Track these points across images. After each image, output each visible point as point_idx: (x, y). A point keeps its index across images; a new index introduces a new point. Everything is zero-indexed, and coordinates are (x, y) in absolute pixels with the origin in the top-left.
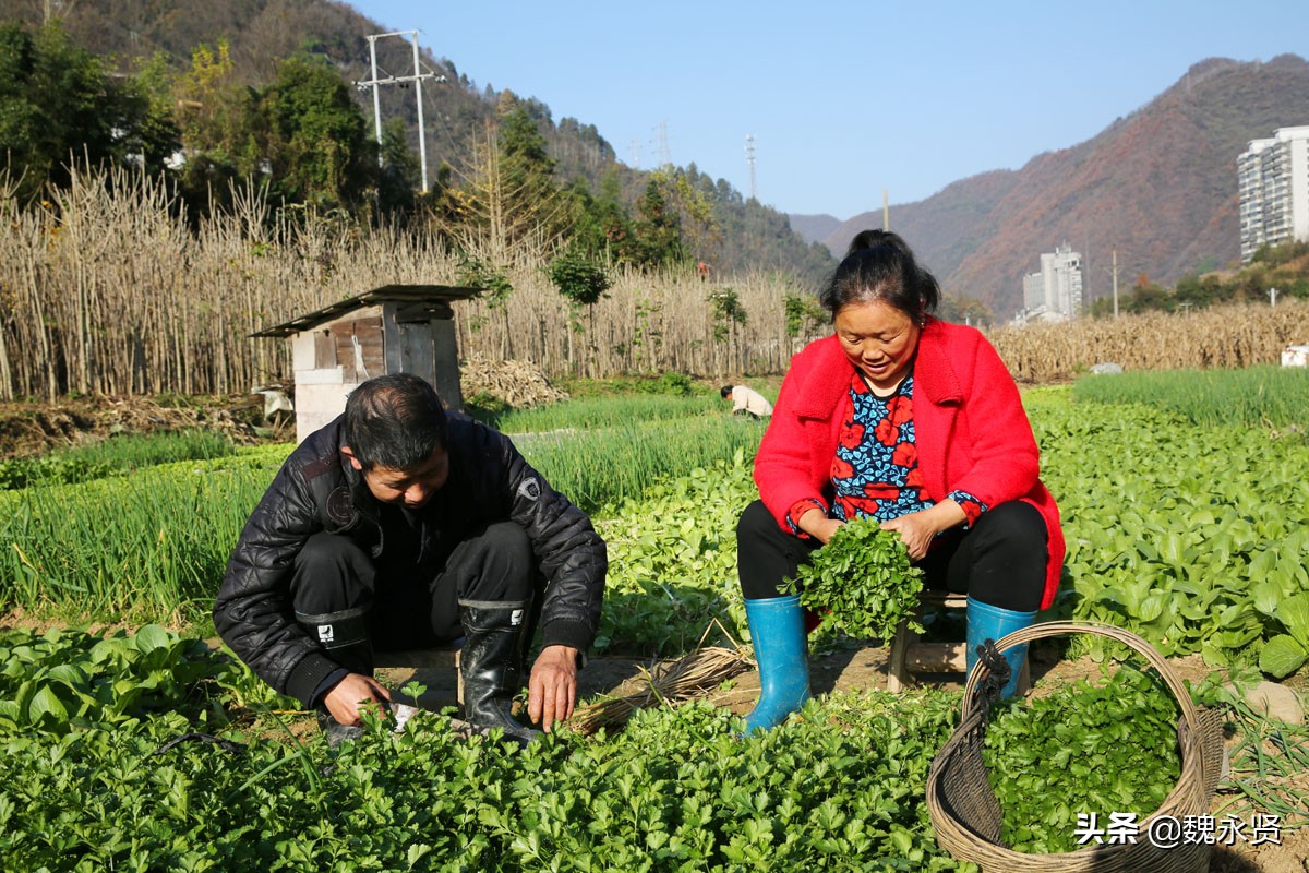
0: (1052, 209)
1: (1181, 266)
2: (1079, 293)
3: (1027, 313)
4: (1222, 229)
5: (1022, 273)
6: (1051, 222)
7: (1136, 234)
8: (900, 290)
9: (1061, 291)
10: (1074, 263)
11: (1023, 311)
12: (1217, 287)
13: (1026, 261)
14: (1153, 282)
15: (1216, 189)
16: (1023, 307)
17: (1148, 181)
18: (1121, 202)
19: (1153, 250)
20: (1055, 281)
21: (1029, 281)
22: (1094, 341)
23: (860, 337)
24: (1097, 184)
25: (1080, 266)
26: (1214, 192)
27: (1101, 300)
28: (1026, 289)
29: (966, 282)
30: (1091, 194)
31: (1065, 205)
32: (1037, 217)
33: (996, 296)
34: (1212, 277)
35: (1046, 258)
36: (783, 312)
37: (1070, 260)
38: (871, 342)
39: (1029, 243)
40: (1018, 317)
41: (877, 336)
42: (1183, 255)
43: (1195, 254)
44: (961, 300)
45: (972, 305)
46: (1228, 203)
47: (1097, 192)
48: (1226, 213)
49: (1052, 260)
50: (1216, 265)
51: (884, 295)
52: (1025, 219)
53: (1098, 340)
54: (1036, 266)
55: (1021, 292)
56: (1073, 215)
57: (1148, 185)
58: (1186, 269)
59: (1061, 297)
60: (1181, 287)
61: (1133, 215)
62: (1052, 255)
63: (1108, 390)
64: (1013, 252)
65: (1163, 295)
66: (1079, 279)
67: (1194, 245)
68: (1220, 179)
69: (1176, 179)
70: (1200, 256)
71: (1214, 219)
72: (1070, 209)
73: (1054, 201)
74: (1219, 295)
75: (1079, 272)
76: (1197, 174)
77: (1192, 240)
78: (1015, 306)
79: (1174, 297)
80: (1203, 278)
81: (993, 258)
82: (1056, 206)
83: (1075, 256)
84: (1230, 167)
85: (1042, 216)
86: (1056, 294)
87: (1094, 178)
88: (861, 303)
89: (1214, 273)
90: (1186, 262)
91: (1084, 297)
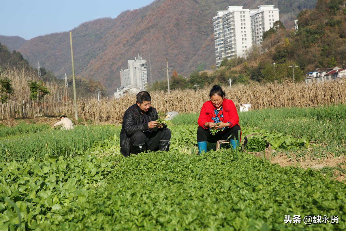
0: (132, 38)
1: (190, 67)
2: (146, 79)
3: (122, 88)
4: (207, 50)
5: (119, 69)
6: (132, 45)
7: (170, 51)
8: (220, 93)
9: (138, 78)
10: (143, 65)
11: (121, 88)
12: (207, 77)
13: (120, 64)
14: (178, 74)
15: (204, 32)
16: (120, 85)
17: (174, 27)
18: (163, 36)
19: (178, 59)
20: (135, 73)
21: (123, 73)
22: (165, 102)
23: (215, 100)
24: (152, 27)
25: (146, 66)
26: (203, 33)
27: (157, 83)
28: (121, 77)
29: (92, 73)
30: (150, 32)
31: (138, 37)
32: (125, 42)
33: (107, 80)
34: (204, 73)
35: (130, 62)
36: (28, 89)
37: (142, 63)
38: (216, 101)
39: (121, 54)
40: (118, 91)
41: (217, 100)
42: (191, 62)
43: (196, 62)
44: (90, 81)
45: (96, 84)
46: (209, 38)
47: (152, 31)
48: (208, 43)
49: (133, 63)
50: (205, 67)
51: (218, 94)
52: (119, 43)
53: (166, 102)
54: (126, 66)
55: (119, 78)
56: (141, 41)
57: (175, 29)
58: (192, 69)
59: (138, 81)
60: (191, 77)
61: (168, 42)
62: (134, 61)
63: (189, 120)
64: (114, 59)
65: (184, 81)
66: (146, 72)
67: (195, 57)
68: (205, 27)
69: (187, 26)
70: (198, 62)
71: (203, 46)
72: (140, 39)
73: (133, 34)
74: (208, 81)
75: (146, 69)
76: (196, 24)
77: (195, 55)
78: (116, 85)
79: (189, 82)
80: (201, 73)
81: (105, 61)
82: (134, 37)
83: (144, 62)
84: (209, 22)
85: (127, 41)
86: (136, 80)
87: (150, 24)
88: (215, 95)
89: (205, 71)
90: (193, 65)
91: (148, 81)
